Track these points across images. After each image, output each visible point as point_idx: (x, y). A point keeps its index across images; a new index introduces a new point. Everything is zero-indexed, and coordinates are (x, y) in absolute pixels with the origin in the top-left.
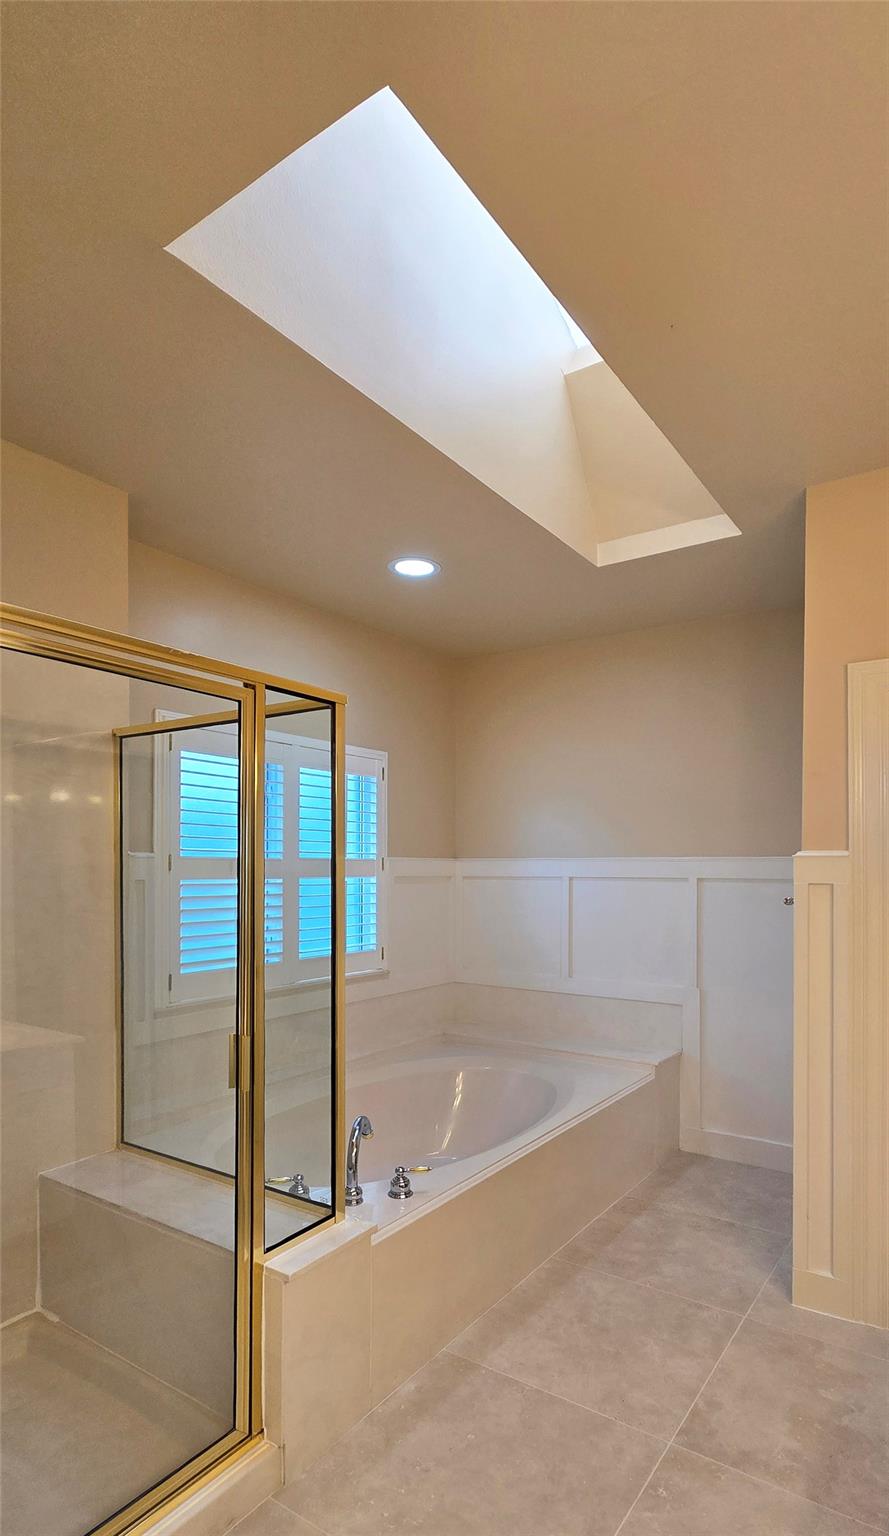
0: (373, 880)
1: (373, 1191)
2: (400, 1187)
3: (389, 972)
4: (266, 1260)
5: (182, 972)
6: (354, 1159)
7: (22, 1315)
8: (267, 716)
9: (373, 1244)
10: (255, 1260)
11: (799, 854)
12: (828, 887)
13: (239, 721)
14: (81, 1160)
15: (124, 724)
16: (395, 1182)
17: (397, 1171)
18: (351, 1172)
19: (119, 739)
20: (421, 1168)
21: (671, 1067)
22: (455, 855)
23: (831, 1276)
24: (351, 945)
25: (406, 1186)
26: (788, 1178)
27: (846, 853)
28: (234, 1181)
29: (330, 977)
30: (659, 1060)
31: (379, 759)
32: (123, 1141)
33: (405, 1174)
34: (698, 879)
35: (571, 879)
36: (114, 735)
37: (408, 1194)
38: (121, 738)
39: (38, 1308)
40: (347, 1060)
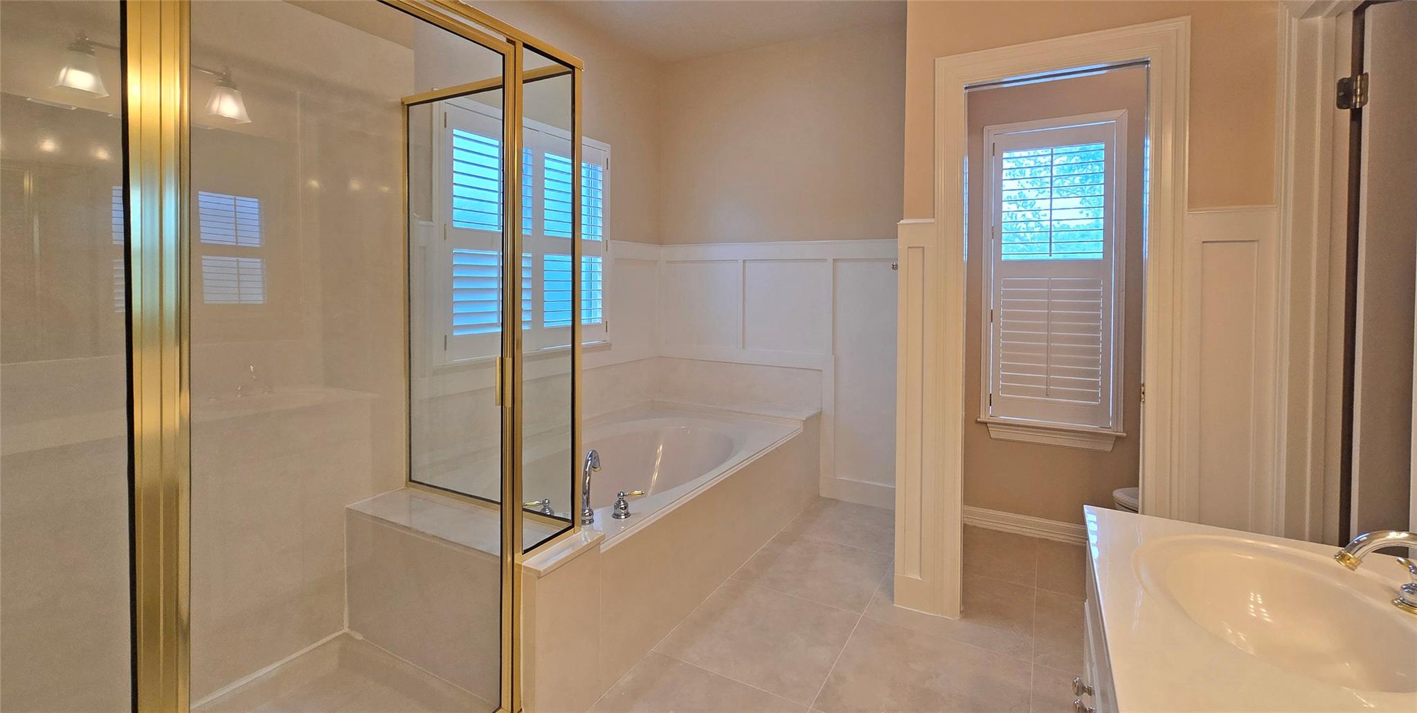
0: (600, 260)
1: (601, 516)
2: (621, 510)
3: (611, 344)
4: (524, 561)
5: (455, 334)
6: (587, 485)
7: (333, 636)
8: (525, 82)
9: (602, 552)
10: (515, 562)
11: (902, 222)
12: (921, 249)
13: (503, 87)
14: (377, 496)
15: (409, 92)
16: (617, 506)
17: (619, 495)
18: (585, 497)
19: (407, 106)
20: (636, 492)
21: (814, 422)
22: (659, 241)
23: (920, 579)
24: (584, 318)
25: (625, 508)
26: (892, 514)
27: (933, 220)
28: (500, 506)
29: (570, 345)
30: (807, 416)
31: (605, 151)
32: (410, 480)
33: (625, 498)
34: (834, 260)
35: (744, 261)
36: (403, 103)
37: (627, 515)
38: (409, 105)
39: (346, 630)
40: (583, 419)
